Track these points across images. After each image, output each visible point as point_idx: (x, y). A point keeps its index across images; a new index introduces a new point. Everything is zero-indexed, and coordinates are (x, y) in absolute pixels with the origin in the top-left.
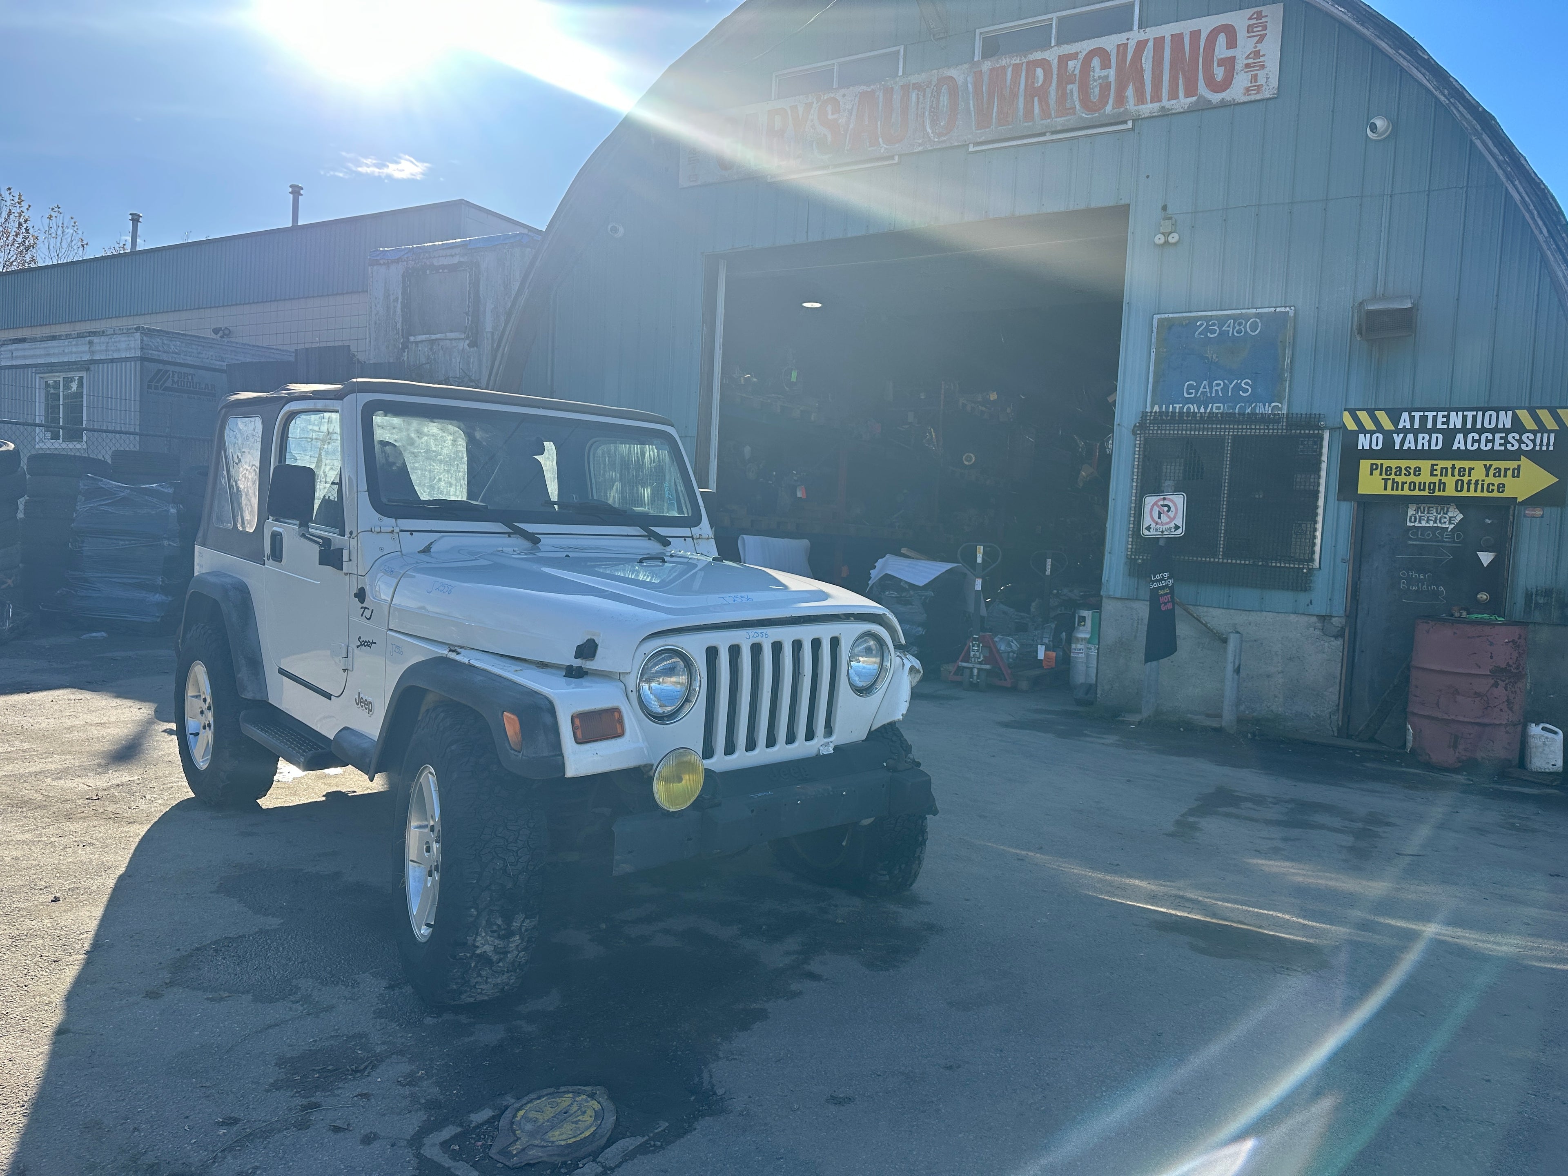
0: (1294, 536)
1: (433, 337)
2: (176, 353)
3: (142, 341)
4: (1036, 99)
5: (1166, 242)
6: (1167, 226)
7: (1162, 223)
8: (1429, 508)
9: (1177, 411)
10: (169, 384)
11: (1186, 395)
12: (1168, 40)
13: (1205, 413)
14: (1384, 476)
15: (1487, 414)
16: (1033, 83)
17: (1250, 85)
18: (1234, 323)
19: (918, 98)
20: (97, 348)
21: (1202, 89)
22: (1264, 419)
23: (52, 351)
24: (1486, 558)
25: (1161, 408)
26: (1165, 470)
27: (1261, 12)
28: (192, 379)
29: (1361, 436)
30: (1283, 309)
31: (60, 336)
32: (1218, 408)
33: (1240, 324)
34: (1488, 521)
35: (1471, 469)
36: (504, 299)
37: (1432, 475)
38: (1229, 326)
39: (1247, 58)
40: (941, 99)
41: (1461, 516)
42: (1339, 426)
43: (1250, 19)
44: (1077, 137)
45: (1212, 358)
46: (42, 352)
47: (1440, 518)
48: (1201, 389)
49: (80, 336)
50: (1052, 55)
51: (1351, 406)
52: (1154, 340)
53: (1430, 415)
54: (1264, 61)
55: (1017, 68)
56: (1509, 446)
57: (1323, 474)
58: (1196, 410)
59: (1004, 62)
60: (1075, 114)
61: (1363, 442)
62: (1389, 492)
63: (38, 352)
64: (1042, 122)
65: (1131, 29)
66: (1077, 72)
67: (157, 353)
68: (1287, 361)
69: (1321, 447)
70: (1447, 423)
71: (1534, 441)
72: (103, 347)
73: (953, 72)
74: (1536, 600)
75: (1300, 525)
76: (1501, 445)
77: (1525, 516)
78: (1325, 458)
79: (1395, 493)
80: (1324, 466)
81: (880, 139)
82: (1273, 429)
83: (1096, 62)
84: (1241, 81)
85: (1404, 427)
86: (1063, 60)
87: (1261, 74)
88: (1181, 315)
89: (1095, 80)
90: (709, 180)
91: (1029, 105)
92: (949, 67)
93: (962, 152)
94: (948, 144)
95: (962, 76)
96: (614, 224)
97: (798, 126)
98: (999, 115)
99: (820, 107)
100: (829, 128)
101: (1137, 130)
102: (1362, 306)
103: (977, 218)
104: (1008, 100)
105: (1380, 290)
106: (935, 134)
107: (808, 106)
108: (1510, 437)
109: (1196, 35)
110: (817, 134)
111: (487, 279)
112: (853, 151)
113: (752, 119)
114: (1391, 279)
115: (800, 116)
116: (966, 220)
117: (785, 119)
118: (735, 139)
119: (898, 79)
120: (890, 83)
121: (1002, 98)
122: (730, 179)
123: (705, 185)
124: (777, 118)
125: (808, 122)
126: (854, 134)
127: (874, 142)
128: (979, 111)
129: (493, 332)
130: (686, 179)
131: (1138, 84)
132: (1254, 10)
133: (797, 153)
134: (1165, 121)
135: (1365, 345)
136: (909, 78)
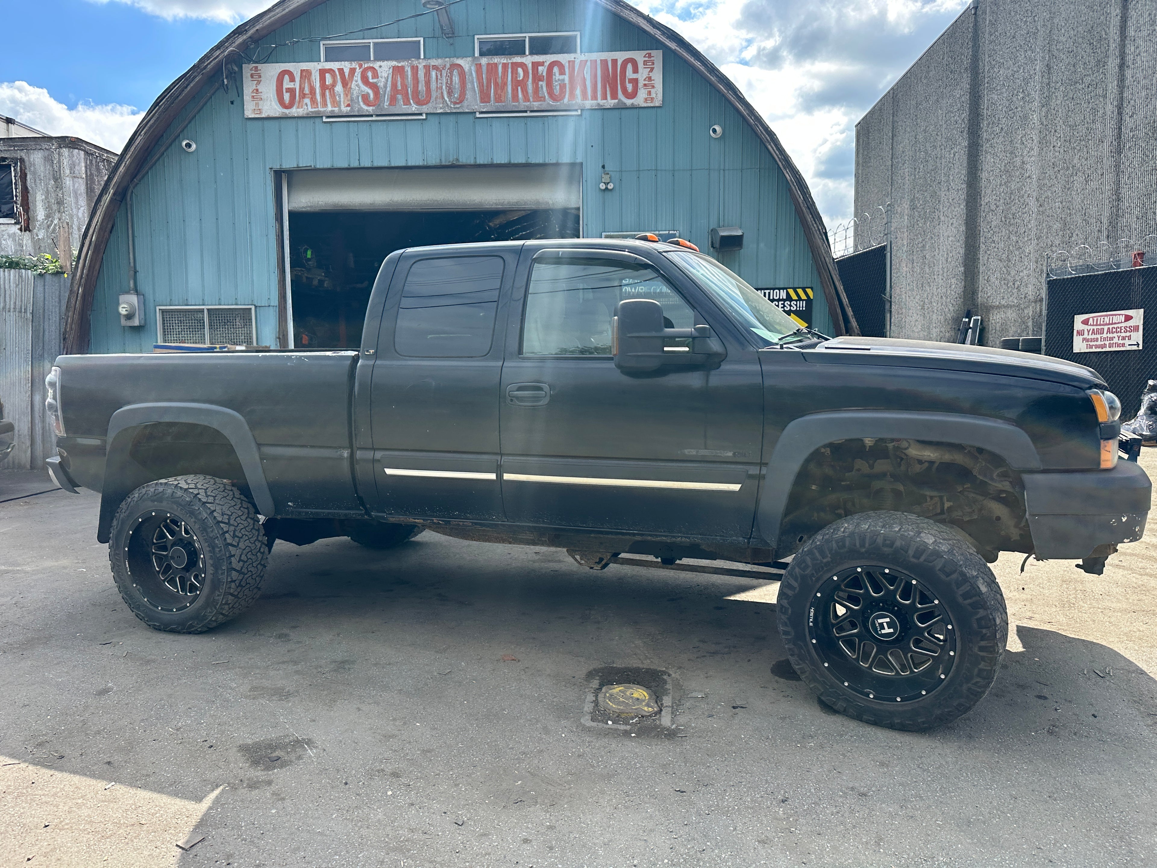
4: (519, 88)
5: (607, 188)
6: (606, 178)
7: (603, 175)
12: (599, 62)
15: (775, 291)
16: (517, 77)
17: (647, 97)
19: (437, 76)
21: (620, 96)
27: (650, 53)
30: (673, 232)
39: (645, 80)
40: (454, 78)
43: (645, 57)
44: (547, 116)
50: (528, 60)
54: (654, 84)
55: (505, 66)
56: (785, 308)
59: (496, 60)
60: (544, 101)
64: (524, 103)
65: (575, 52)
66: (545, 74)
71: (796, 305)
73: (460, 61)
76: (782, 307)
81: (411, 101)
84: (642, 94)
86: (536, 65)
87: (653, 91)
88: (616, 232)
89: (556, 81)
90: (272, 114)
91: (515, 91)
92: (458, 58)
93: (471, 117)
94: (461, 110)
95: (467, 65)
96: (188, 141)
97: (345, 84)
98: (495, 95)
99: (362, 72)
100: (370, 88)
101: (584, 116)
102: (714, 231)
103: (486, 163)
104: (501, 87)
105: (721, 224)
106: (451, 102)
107: (353, 71)
108: (786, 304)
109: (614, 62)
110: (362, 91)
111: (34, 173)
112: (391, 107)
113: (306, 74)
114: (726, 217)
115: (347, 76)
116: (478, 162)
117: (334, 76)
118: (293, 86)
119: (421, 61)
120: (415, 62)
121: (496, 84)
122: (290, 115)
123: (268, 118)
124: (328, 76)
125: (354, 82)
126: (391, 95)
127: (407, 102)
128: (481, 91)
129: (46, 219)
130: (250, 112)
131: (583, 88)
132: (647, 52)
133: (347, 103)
134: (600, 113)
135: (716, 254)
136: (429, 61)
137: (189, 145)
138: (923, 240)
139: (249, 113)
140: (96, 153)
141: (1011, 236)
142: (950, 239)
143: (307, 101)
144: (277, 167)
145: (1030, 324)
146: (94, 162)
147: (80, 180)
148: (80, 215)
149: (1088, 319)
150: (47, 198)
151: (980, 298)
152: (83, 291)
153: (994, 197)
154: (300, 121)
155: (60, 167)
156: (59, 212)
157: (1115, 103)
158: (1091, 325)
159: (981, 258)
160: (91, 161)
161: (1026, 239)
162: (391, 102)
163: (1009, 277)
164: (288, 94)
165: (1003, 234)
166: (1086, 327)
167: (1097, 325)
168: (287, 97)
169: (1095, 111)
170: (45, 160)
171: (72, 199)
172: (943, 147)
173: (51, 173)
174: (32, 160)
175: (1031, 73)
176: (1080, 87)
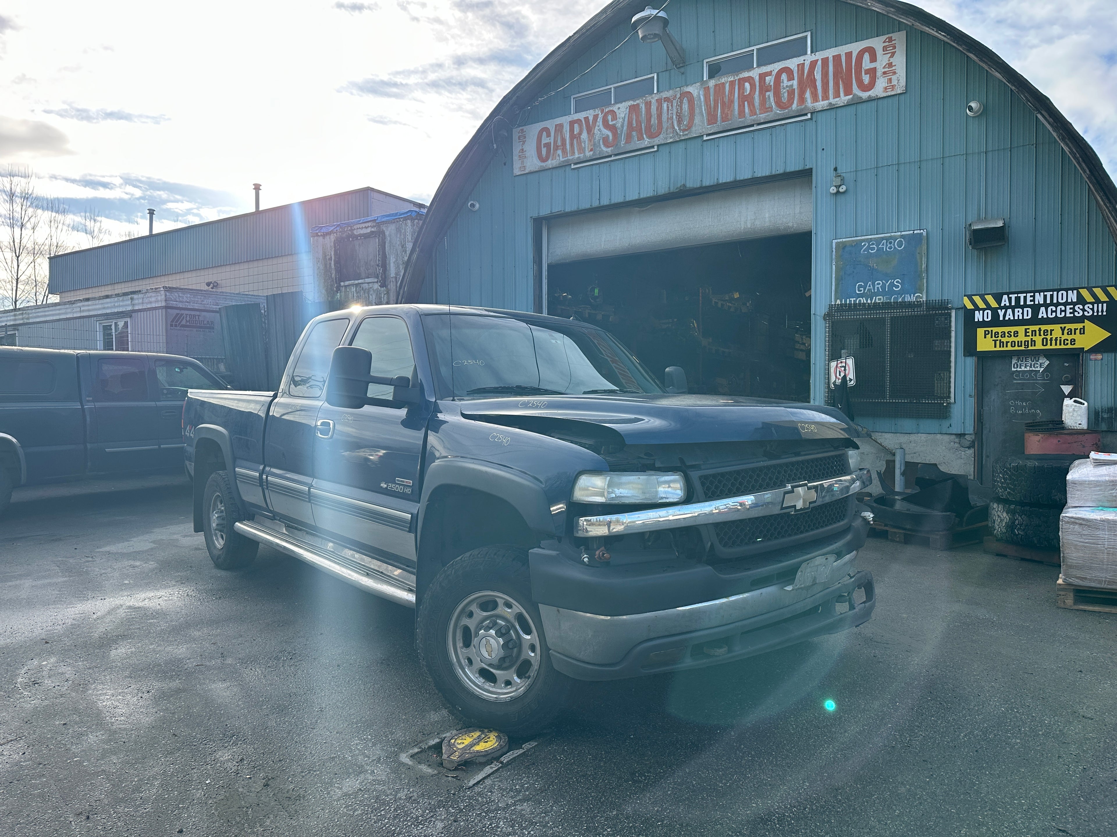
0: (936, 382)
1: (356, 282)
2: (187, 302)
3: (166, 295)
4: (746, 103)
5: (838, 192)
6: (837, 181)
7: (834, 179)
8: (1026, 358)
9: (853, 303)
10: (184, 322)
11: (857, 292)
12: (831, 59)
13: (871, 303)
14: (994, 338)
15: (1060, 293)
16: (744, 93)
17: (887, 85)
18: (887, 242)
19: (668, 107)
20: (136, 302)
21: (856, 90)
22: (910, 305)
23: (106, 306)
24: (1067, 389)
25: (841, 301)
26: (846, 343)
27: (892, 37)
28: (198, 318)
29: (977, 312)
30: (919, 231)
31: (111, 295)
32: (880, 299)
33: (890, 243)
34: (1066, 364)
35: (1052, 331)
36: (402, 254)
37: (1026, 336)
38: (883, 245)
39: (884, 68)
40: (683, 106)
41: (1047, 362)
42: (960, 307)
43: (884, 42)
44: (774, 127)
45: (873, 266)
46: (100, 306)
47: (1034, 364)
48: (868, 288)
49: (125, 294)
50: (755, 73)
51: (969, 293)
52: (834, 257)
53: (1022, 296)
54: (895, 69)
55: (732, 83)
56: (1076, 314)
57: (953, 339)
58: (865, 302)
59: (723, 80)
60: (772, 111)
61: (978, 316)
62: (998, 349)
63: (97, 307)
64: (751, 118)
65: (806, 54)
66: (772, 84)
67: (175, 303)
69: (950, 321)
70: (1034, 300)
71: (1093, 309)
72: (141, 301)
73: (690, 89)
74: (1102, 416)
75: (940, 374)
76: (1070, 313)
77: (1091, 360)
78: (953, 328)
79: (1002, 349)
80: (953, 334)
81: (644, 136)
82: (917, 311)
83: (784, 76)
84: (881, 83)
85: (1005, 305)
86: (762, 77)
87: (894, 78)
88: (850, 239)
89: (784, 88)
90: (533, 169)
91: (742, 107)
92: (687, 86)
93: (699, 141)
94: (689, 136)
95: (696, 91)
96: (472, 202)
97: (589, 130)
98: (722, 115)
99: (603, 117)
100: (610, 130)
101: (814, 119)
103: (712, 184)
104: (728, 105)
105: (982, 216)
106: (681, 130)
107: (596, 117)
108: (1076, 308)
109: (849, 55)
110: (603, 135)
111: (389, 241)
112: (627, 145)
113: (559, 128)
114: (990, 208)
115: (591, 123)
116: (704, 185)
117: (581, 126)
118: (549, 141)
119: (654, 95)
120: (649, 98)
121: (723, 104)
122: (547, 168)
123: (531, 173)
124: (576, 126)
125: (596, 127)
126: (627, 133)
128: (709, 113)
129: (395, 276)
130: (518, 170)
131: (813, 89)
132: (887, 36)
133: (590, 148)
134: (833, 112)
135: (975, 252)
136: (661, 94)
137: (473, 205)
143: (559, 152)
144: (536, 213)
154: (554, 172)
155: (404, 234)
162: (626, 140)
164: (546, 148)
168: (544, 151)
170: (396, 230)
173: (400, 239)
174: (389, 231)
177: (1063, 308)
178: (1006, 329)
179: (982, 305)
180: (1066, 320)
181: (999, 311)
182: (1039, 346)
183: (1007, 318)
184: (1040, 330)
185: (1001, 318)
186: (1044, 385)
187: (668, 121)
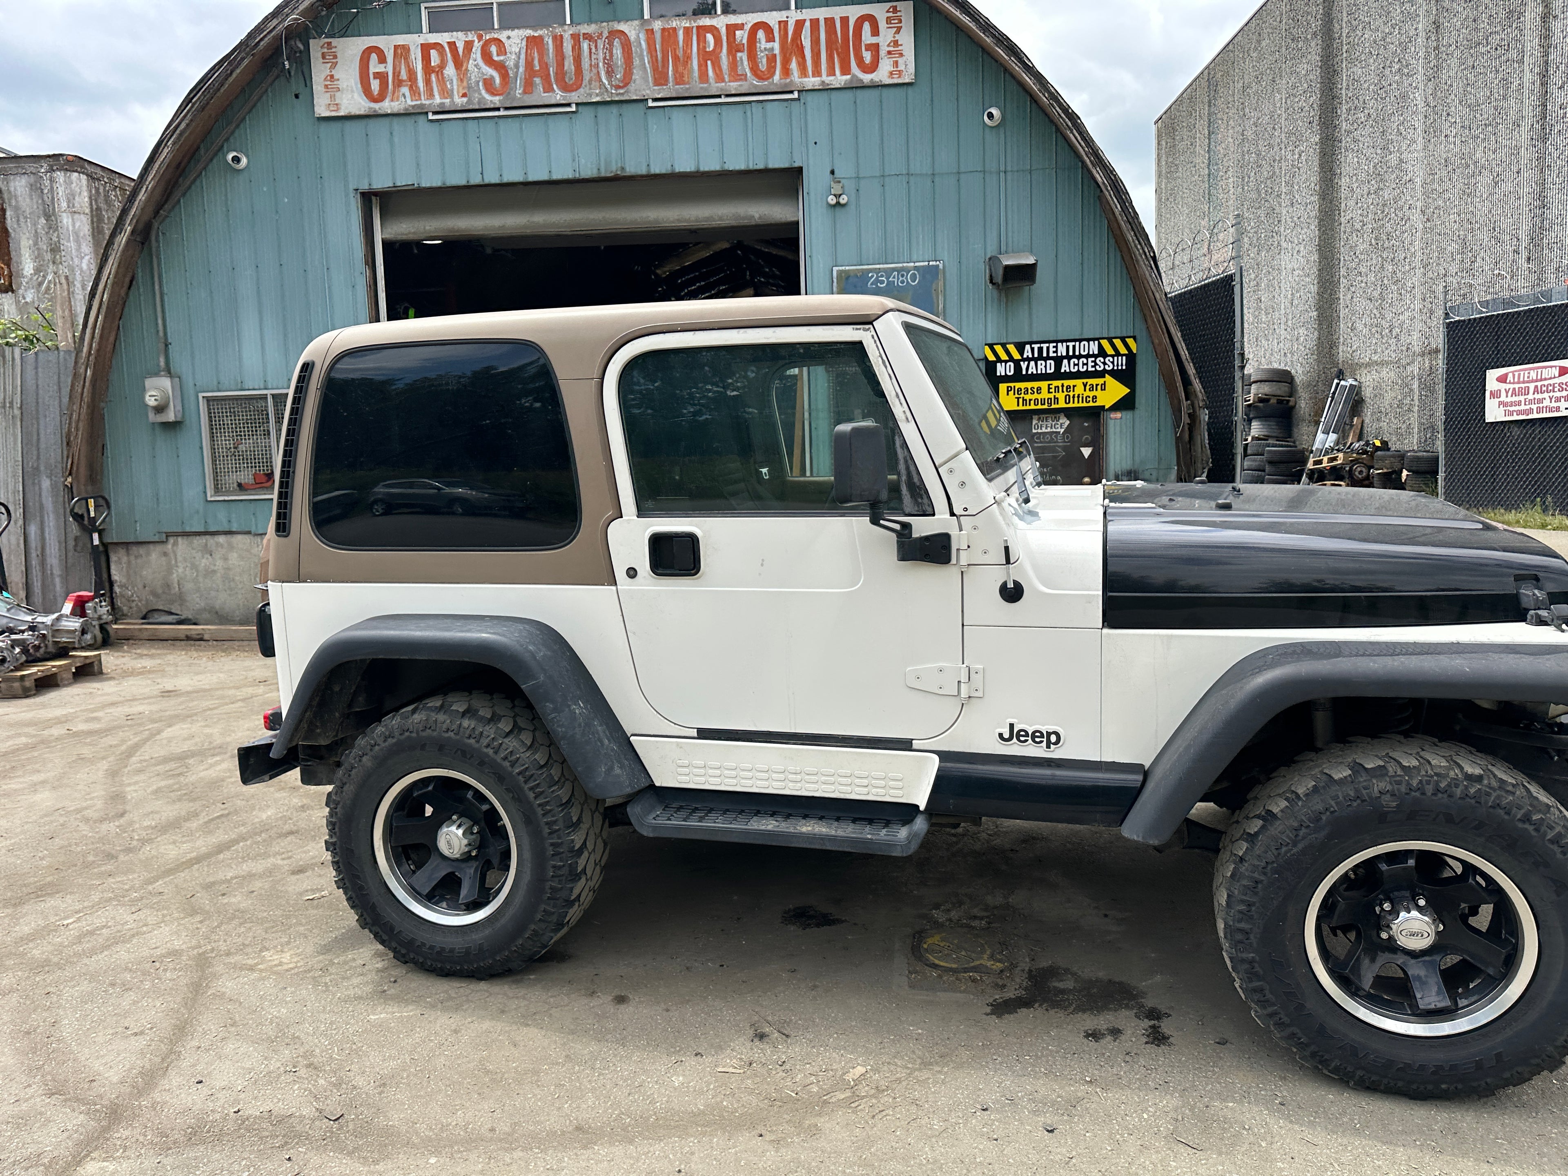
4: (709, 62)
5: (838, 203)
6: (837, 189)
7: (833, 185)
8: (1047, 418)
12: (822, 23)
14: (1017, 396)
15: (1082, 343)
16: (705, 47)
17: (892, 70)
18: (898, 274)
19: (590, 49)
21: (854, 69)
24: (1086, 452)
27: (896, 6)
29: (998, 365)
30: (934, 263)
33: (903, 275)
34: (1086, 424)
35: (1074, 386)
37: (1049, 392)
38: (894, 276)
39: (888, 45)
40: (614, 51)
41: (1068, 422)
42: (981, 358)
43: (888, 12)
44: (750, 102)
47: (1055, 425)
50: (721, 22)
51: (990, 342)
52: (835, 289)
53: (1045, 346)
54: (902, 50)
55: (688, 31)
56: (1097, 367)
59: (674, 23)
60: (746, 80)
61: (1001, 370)
62: (1021, 408)
64: (716, 85)
65: (788, 8)
66: (745, 41)
68: (941, 306)
70: (1056, 352)
71: (1113, 363)
73: (623, 27)
76: (1092, 367)
77: (1111, 419)
79: (1025, 408)
81: (555, 86)
83: (761, 34)
84: (885, 66)
85: (1028, 356)
86: (732, 29)
88: (854, 266)
89: (762, 51)
90: (355, 111)
91: (703, 68)
92: (619, 21)
93: (641, 106)
94: (628, 98)
95: (633, 32)
96: (235, 154)
97: (458, 64)
98: (674, 74)
99: (482, 46)
100: (496, 69)
101: (802, 101)
102: (993, 260)
103: (664, 171)
104: (683, 61)
105: (1003, 248)
106: (612, 86)
107: (469, 45)
108: (1098, 361)
109: (845, 20)
110: (483, 73)
111: (17, 208)
112: (526, 97)
113: (402, 52)
114: (1010, 239)
115: (461, 53)
116: (652, 172)
117: (442, 54)
118: (383, 70)
119: (566, 27)
120: (559, 30)
121: (676, 58)
122: (380, 112)
123: (350, 117)
124: (434, 53)
125: (471, 62)
126: (525, 78)
127: (548, 89)
128: (655, 69)
129: (35, 274)
130: (323, 108)
131: (800, 59)
132: (891, 4)
133: (462, 92)
134: (825, 95)
135: (995, 293)
136: (578, 27)
137: (236, 160)
138: (1257, 276)
139: (322, 110)
140: (103, 177)
141: (1386, 265)
142: (1296, 273)
143: (405, 90)
144: (364, 187)
145: (1415, 386)
146: (101, 190)
147: (82, 216)
148: (85, 266)
149: (1506, 375)
150: (36, 243)
151: (1341, 354)
152: (93, 375)
153: (1359, 212)
154: (396, 120)
155: (53, 199)
156: (54, 263)
157: (1537, 70)
158: (1510, 383)
159: (1342, 297)
160: (97, 189)
161: (1407, 268)
162: (525, 87)
163: (1384, 323)
164: (378, 81)
165: (1374, 262)
166: (1503, 386)
167: (1519, 382)
168: (375, 85)
169: (1506, 83)
170: (31, 189)
171: (73, 245)
172: (1283, 146)
173: (41, 207)
174: (12, 189)
175: (1411, 34)
176: (1483, 50)
177: (1085, 361)
178: (1029, 385)
179: (1004, 357)
180: (1087, 375)
181: (1022, 363)
182: (1062, 404)
183: (1030, 372)
184: (1063, 386)
185: (1024, 372)
186: (1064, 448)
187: (591, 70)
